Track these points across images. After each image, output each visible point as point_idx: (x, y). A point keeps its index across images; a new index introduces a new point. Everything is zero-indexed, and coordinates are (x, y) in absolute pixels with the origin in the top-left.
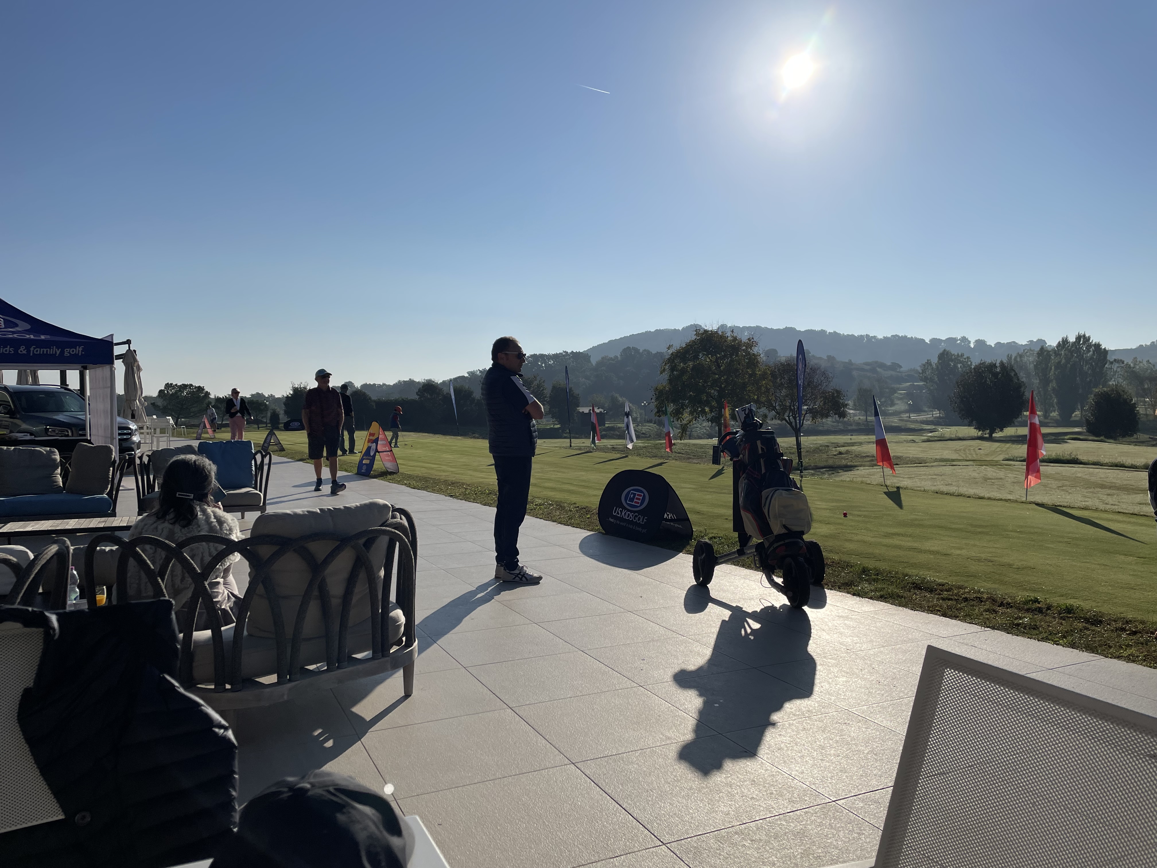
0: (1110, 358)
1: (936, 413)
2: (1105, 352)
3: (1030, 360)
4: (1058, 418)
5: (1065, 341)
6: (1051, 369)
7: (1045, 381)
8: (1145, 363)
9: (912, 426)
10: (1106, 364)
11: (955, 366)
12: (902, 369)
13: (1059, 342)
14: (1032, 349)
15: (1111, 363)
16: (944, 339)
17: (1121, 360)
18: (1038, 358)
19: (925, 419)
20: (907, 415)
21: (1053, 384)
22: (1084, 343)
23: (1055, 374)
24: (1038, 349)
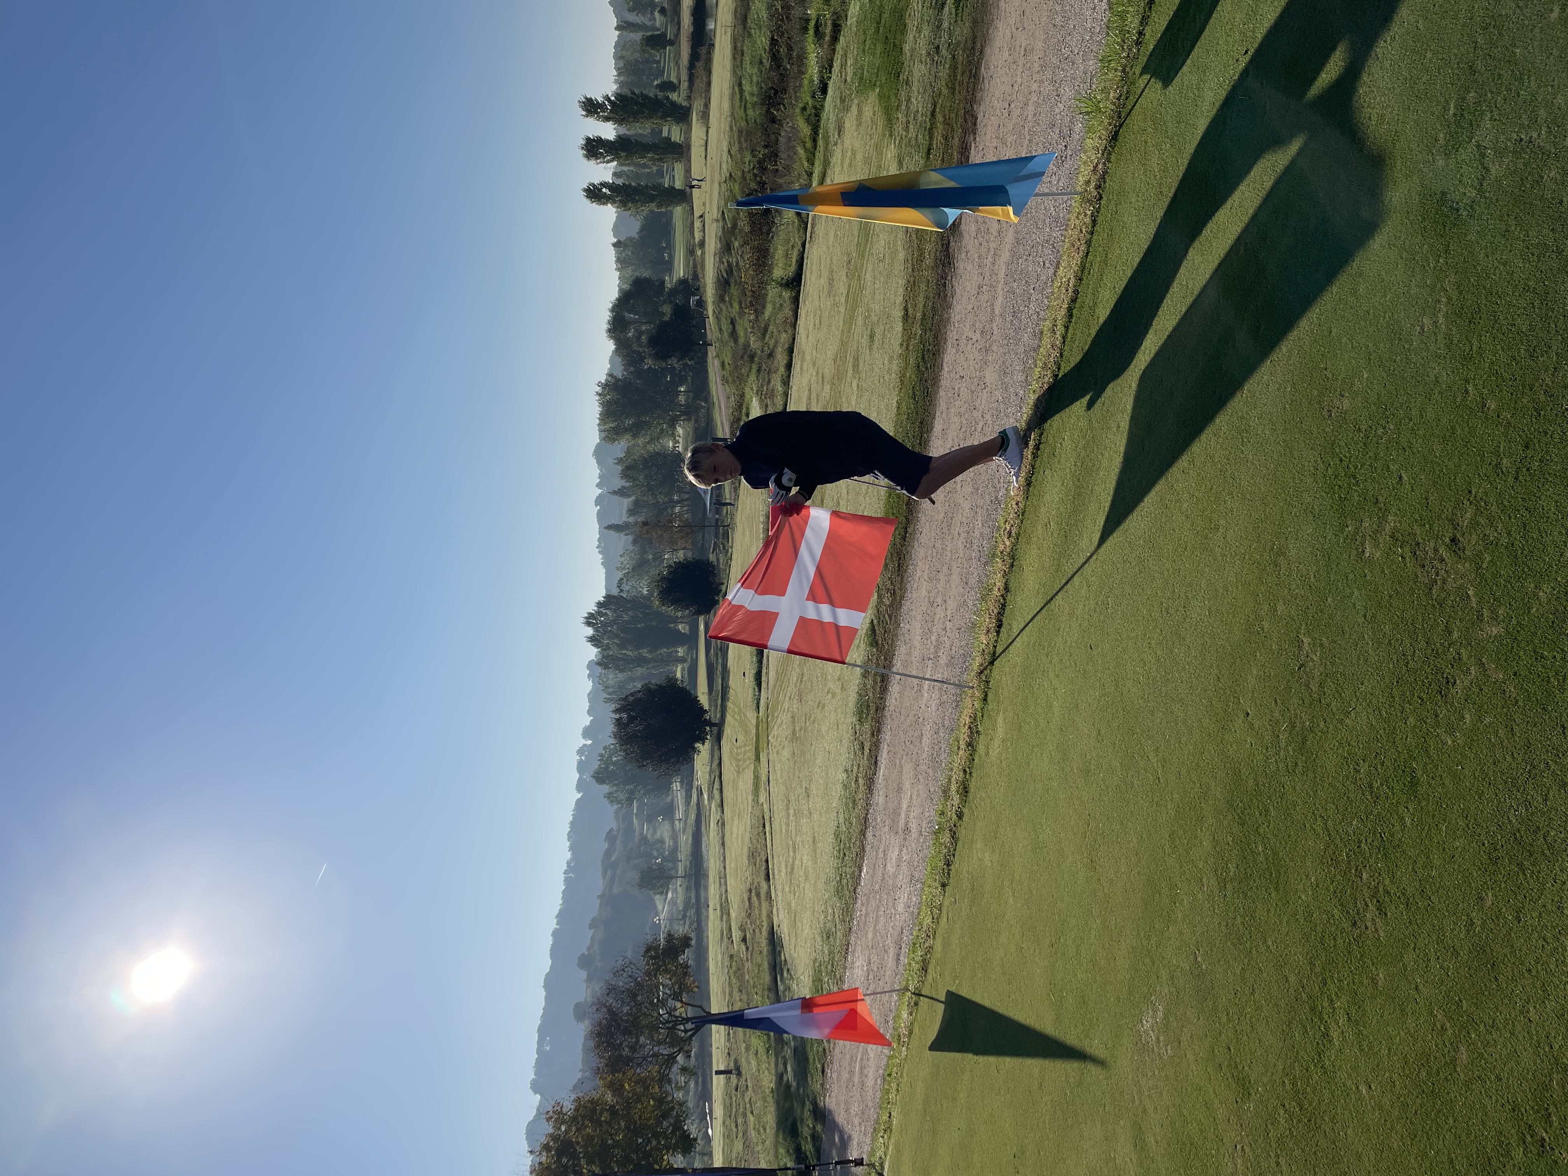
0: (615, 592)
1: (676, 786)
2: (608, 597)
3: (614, 677)
4: (686, 647)
5: (592, 640)
6: (625, 654)
7: (640, 661)
8: (622, 559)
9: (693, 817)
10: (623, 597)
11: (614, 764)
12: (614, 828)
13: (593, 645)
14: (598, 675)
15: (622, 591)
16: (578, 776)
17: (619, 581)
18: (610, 668)
19: (684, 801)
20: (677, 822)
21: (645, 652)
22: (595, 619)
23: (631, 650)
24: (599, 669)
